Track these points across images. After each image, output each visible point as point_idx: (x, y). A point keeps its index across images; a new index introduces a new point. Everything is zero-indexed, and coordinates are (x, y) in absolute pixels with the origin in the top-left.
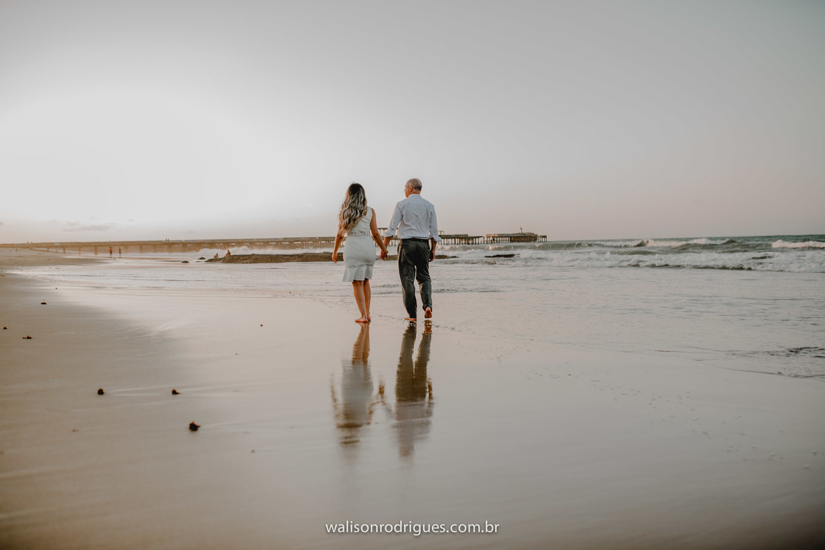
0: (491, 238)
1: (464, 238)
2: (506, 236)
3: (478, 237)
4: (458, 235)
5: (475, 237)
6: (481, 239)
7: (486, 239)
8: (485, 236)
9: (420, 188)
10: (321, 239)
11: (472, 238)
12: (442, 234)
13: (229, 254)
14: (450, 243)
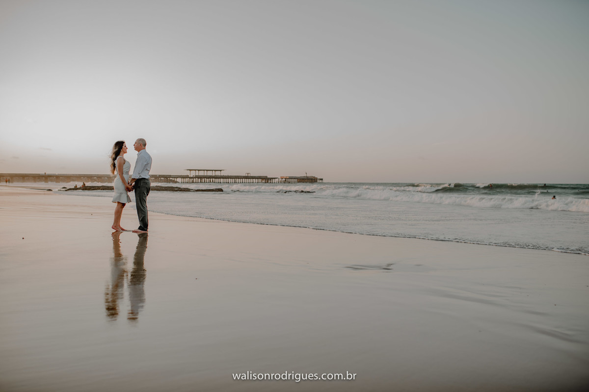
0: (284, 179)
1: (265, 179)
2: (295, 178)
3: (275, 178)
4: (260, 176)
5: (273, 178)
6: (277, 180)
7: (280, 180)
8: (279, 177)
9: (145, 145)
10: (160, 176)
11: (271, 179)
12: (249, 175)
13: (84, 185)
14: (255, 181)
